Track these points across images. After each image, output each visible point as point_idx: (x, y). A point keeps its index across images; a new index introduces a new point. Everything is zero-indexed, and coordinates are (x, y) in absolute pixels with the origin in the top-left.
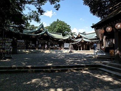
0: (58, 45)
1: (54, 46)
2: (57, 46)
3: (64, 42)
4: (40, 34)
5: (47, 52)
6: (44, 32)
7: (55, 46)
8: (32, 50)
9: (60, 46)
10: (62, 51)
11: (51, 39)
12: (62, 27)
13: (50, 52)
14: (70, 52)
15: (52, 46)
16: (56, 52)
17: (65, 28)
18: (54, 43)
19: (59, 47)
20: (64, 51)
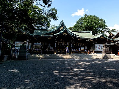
0: (86, 48)
1: (79, 49)
2: (84, 49)
3: (95, 43)
4: (58, 33)
5: (67, 57)
6: (62, 32)
7: (81, 49)
8: (48, 55)
9: (89, 49)
10: (91, 56)
11: (73, 40)
12: (91, 23)
13: (71, 58)
14: (104, 58)
15: (77, 49)
16: (81, 57)
17: (96, 24)
18: (80, 44)
19: (87, 49)
20: (94, 57)
